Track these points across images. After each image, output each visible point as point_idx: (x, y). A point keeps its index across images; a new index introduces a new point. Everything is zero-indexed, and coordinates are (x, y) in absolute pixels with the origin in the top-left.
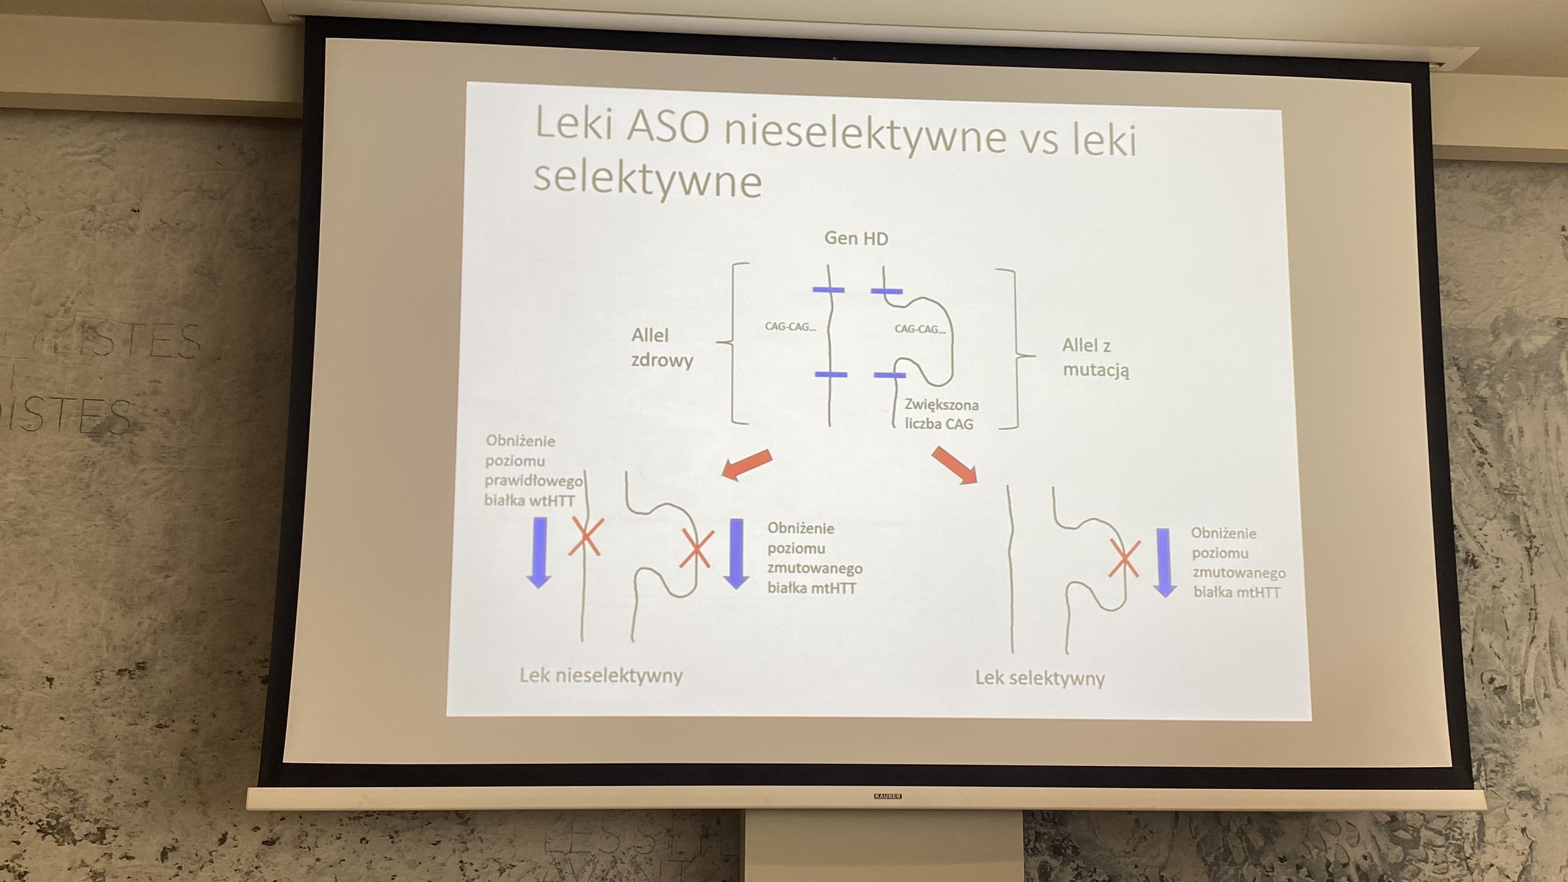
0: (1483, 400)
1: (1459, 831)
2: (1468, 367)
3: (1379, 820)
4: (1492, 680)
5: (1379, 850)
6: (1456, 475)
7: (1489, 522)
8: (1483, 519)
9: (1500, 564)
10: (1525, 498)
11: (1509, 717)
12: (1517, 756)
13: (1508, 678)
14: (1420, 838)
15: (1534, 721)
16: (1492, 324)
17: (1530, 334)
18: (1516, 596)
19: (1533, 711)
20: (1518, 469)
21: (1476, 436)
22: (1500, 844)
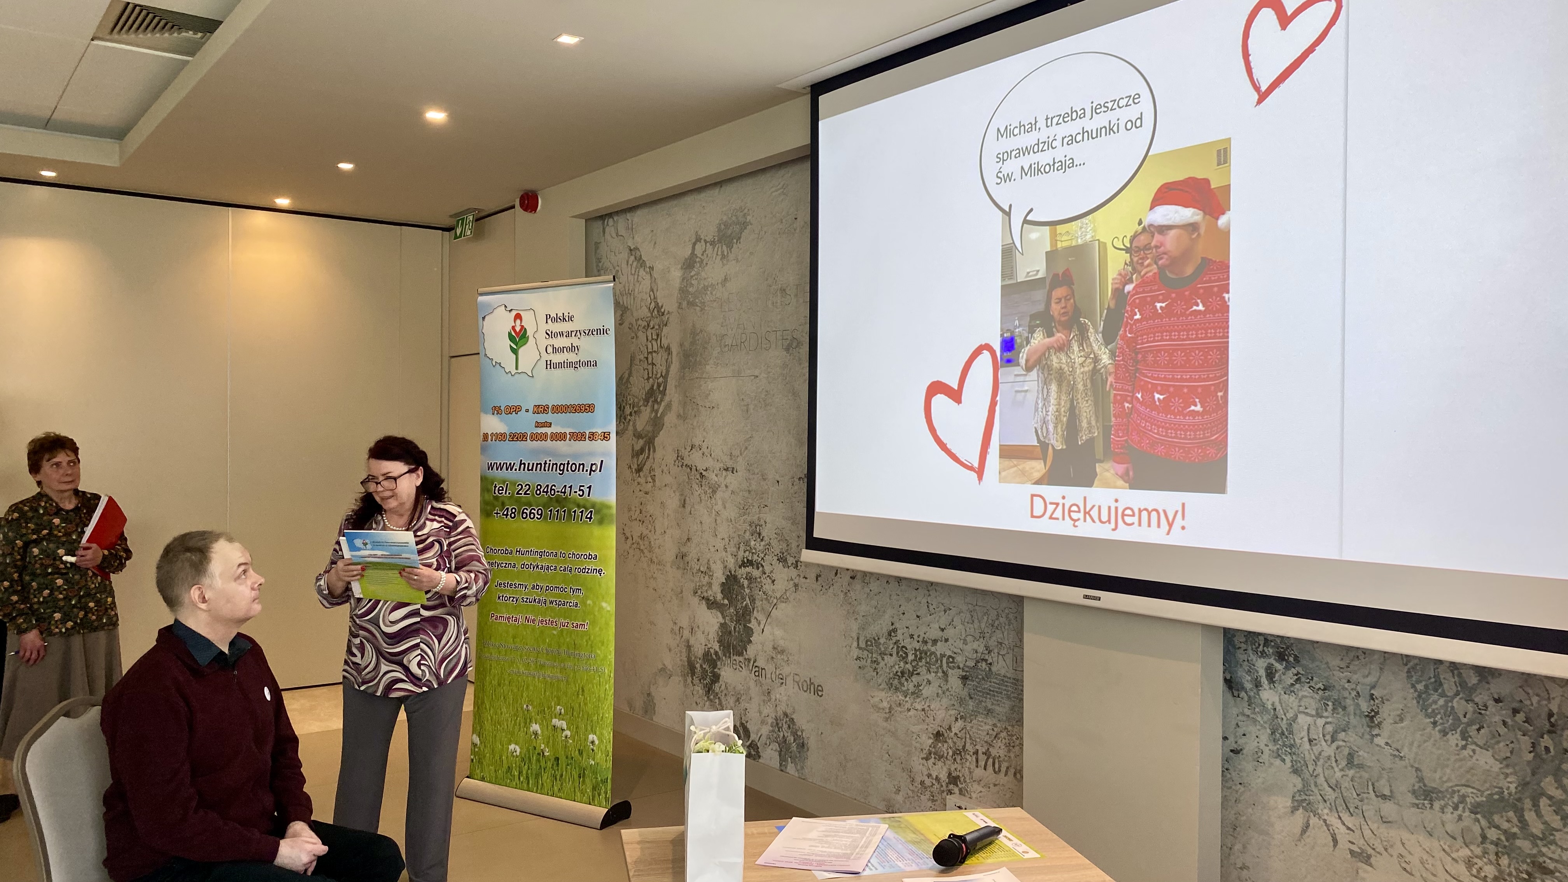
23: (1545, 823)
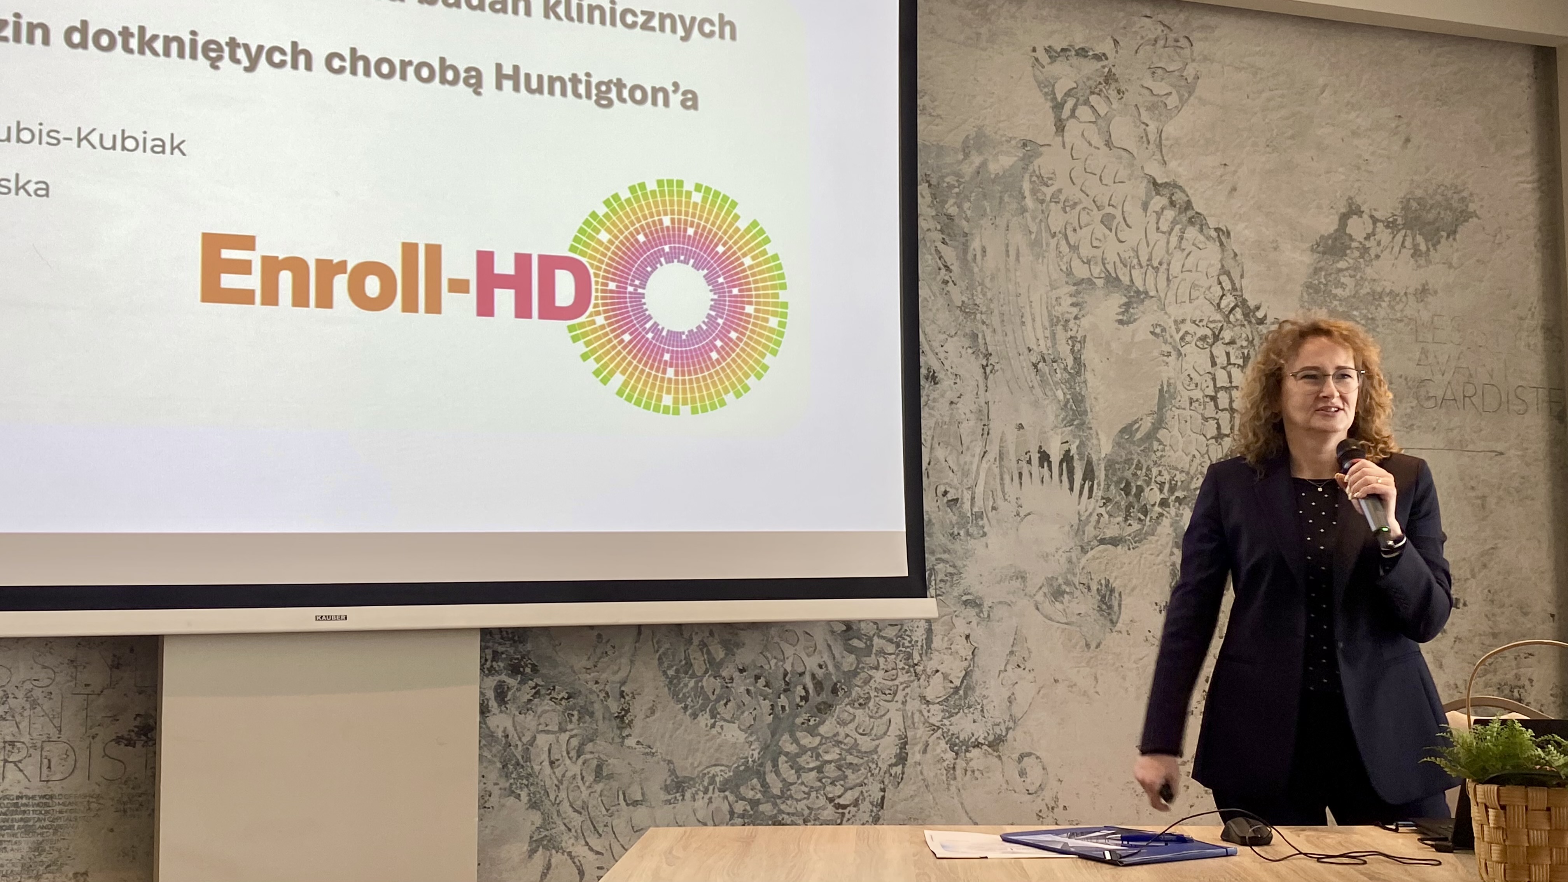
0: (950, 217)
1: (909, 639)
2: (939, 184)
3: (835, 629)
4: (945, 493)
5: (834, 658)
6: (923, 292)
7: (949, 339)
8: (945, 336)
9: (958, 381)
10: (984, 317)
11: (959, 528)
12: (965, 566)
13: (960, 491)
14: (873, 646)
15: (981, 532)
16: (963, 143)
17: (997, 154)
18: (971, 412)
19: (981, 523)
20: (979, 289)
21: (942, 254)
22: (945, 651)
23: (784, 780)
